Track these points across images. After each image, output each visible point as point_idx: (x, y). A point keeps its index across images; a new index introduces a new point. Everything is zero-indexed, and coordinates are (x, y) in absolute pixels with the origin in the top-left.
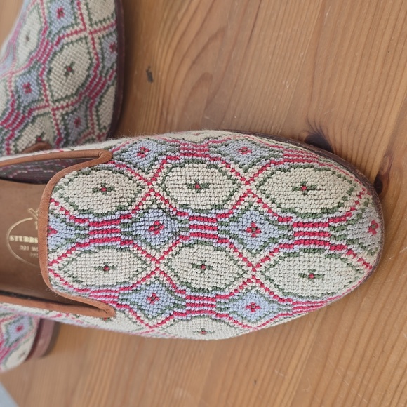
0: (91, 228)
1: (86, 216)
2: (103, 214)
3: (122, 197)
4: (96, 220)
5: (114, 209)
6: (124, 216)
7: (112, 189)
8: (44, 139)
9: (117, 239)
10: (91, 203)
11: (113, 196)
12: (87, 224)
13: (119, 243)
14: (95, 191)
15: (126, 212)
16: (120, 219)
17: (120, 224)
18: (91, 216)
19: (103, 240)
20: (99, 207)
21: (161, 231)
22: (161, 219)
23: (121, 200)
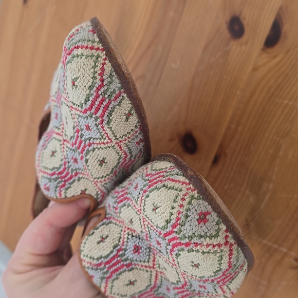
0: (107, 266)
1: (100, 261)
2: (108, 255)
3: (114, 239)
4: (106, 260)
5: (112, 249)
6: (119, 251)
7: (107, 236)
8: (87, 192)
9: (123, 266)
10: (99, 252)
11: (109, 241)
12: (103, 265)
13: (125, 267)
14: (98, 243)
15: (119, 247)
16: (117, 253)
17: (119, 256)
18: (102, 259)
19: (117, 270)
20: (104, 251)
21: (140, 251)
22: (137, 242)
23: (114, 241)
